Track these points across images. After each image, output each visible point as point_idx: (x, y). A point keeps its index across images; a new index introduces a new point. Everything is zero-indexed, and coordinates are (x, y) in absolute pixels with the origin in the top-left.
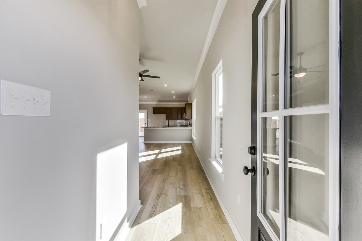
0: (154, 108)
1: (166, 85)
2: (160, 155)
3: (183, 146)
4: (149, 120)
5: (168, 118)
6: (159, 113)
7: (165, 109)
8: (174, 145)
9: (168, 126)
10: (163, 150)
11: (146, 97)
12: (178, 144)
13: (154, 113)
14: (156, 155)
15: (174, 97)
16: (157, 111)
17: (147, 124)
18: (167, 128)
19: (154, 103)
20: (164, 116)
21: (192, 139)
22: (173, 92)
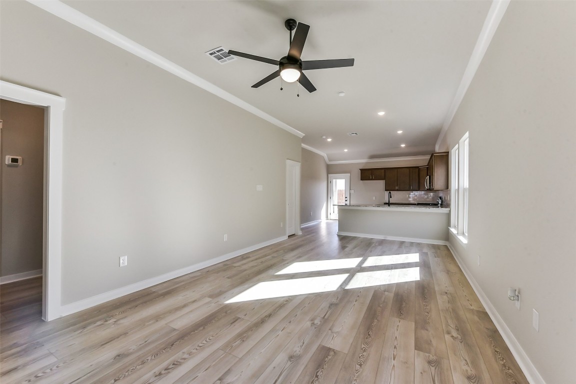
0: (362, 170)
1: (381, 114)
2: (359, 276)
3: (426, 254)
4: (352, 192)
5: (389, 188)
6: (372, 179)
7: (383, 170)
8: (402, 247)
9: (389, 204)
10: (371, 261)
11: (346, 150)
12: (412, 244)
13: (362, 179)
14: (346, 276)
15: (403, 146)
16: (367, 174)
17: (348, 199)
18: (387, 208)
19: (363, 161)
20: (381, 184)
21: (447, 236)
22: (400, 132)
